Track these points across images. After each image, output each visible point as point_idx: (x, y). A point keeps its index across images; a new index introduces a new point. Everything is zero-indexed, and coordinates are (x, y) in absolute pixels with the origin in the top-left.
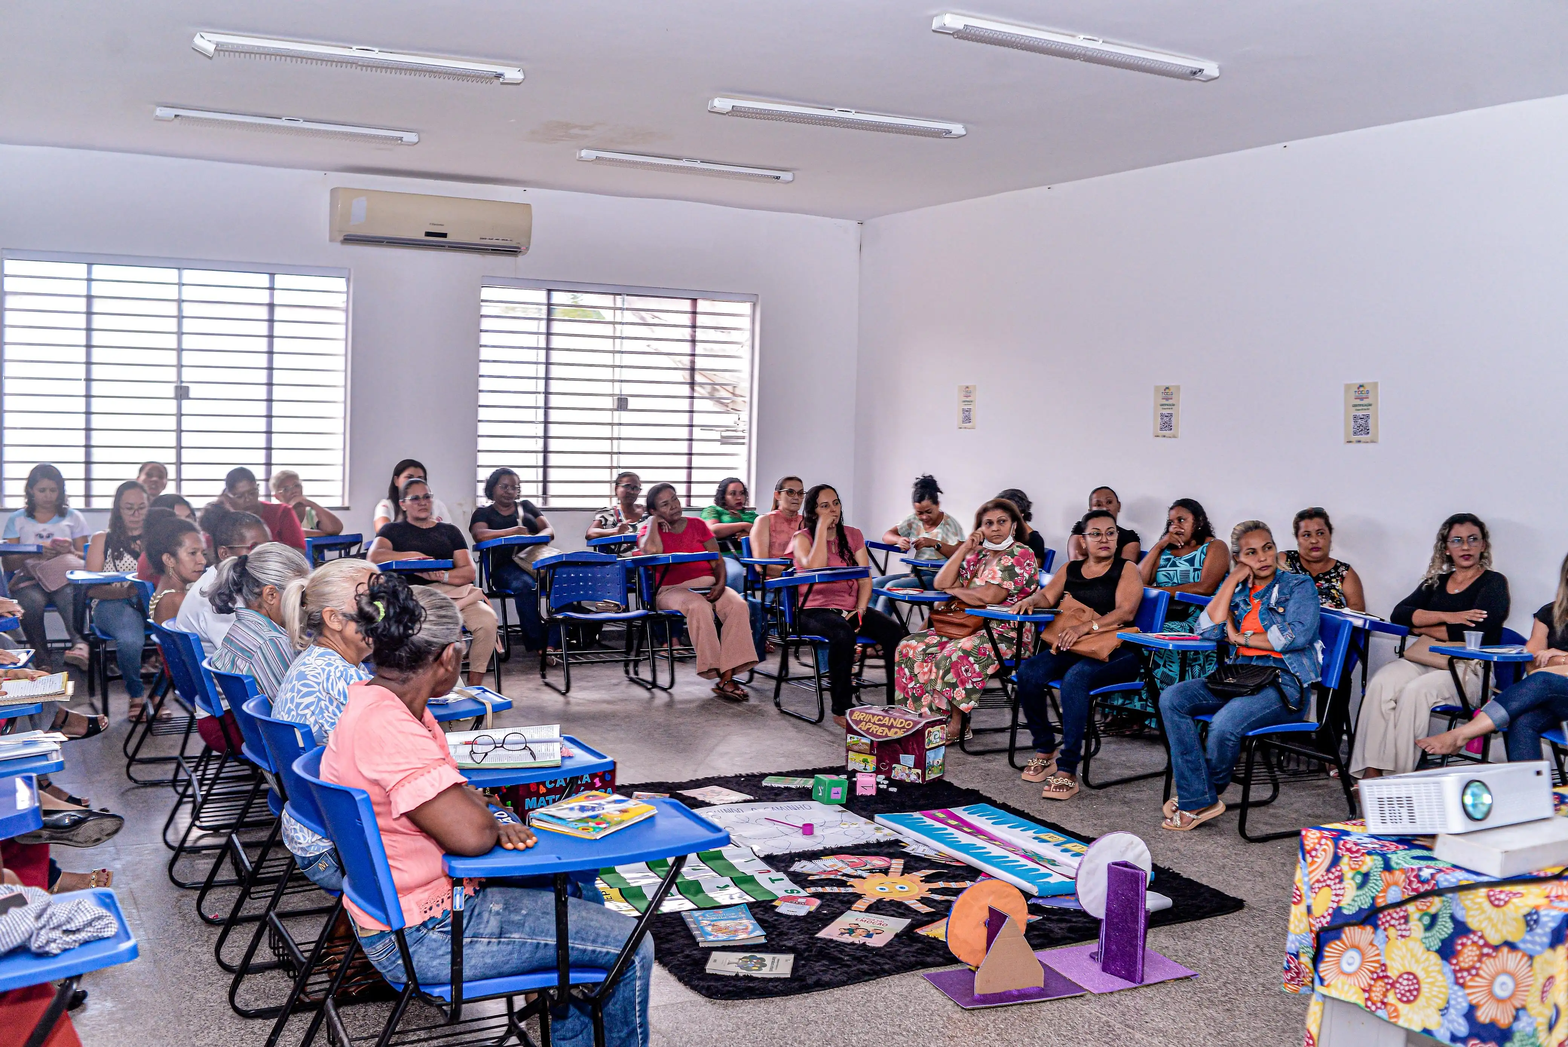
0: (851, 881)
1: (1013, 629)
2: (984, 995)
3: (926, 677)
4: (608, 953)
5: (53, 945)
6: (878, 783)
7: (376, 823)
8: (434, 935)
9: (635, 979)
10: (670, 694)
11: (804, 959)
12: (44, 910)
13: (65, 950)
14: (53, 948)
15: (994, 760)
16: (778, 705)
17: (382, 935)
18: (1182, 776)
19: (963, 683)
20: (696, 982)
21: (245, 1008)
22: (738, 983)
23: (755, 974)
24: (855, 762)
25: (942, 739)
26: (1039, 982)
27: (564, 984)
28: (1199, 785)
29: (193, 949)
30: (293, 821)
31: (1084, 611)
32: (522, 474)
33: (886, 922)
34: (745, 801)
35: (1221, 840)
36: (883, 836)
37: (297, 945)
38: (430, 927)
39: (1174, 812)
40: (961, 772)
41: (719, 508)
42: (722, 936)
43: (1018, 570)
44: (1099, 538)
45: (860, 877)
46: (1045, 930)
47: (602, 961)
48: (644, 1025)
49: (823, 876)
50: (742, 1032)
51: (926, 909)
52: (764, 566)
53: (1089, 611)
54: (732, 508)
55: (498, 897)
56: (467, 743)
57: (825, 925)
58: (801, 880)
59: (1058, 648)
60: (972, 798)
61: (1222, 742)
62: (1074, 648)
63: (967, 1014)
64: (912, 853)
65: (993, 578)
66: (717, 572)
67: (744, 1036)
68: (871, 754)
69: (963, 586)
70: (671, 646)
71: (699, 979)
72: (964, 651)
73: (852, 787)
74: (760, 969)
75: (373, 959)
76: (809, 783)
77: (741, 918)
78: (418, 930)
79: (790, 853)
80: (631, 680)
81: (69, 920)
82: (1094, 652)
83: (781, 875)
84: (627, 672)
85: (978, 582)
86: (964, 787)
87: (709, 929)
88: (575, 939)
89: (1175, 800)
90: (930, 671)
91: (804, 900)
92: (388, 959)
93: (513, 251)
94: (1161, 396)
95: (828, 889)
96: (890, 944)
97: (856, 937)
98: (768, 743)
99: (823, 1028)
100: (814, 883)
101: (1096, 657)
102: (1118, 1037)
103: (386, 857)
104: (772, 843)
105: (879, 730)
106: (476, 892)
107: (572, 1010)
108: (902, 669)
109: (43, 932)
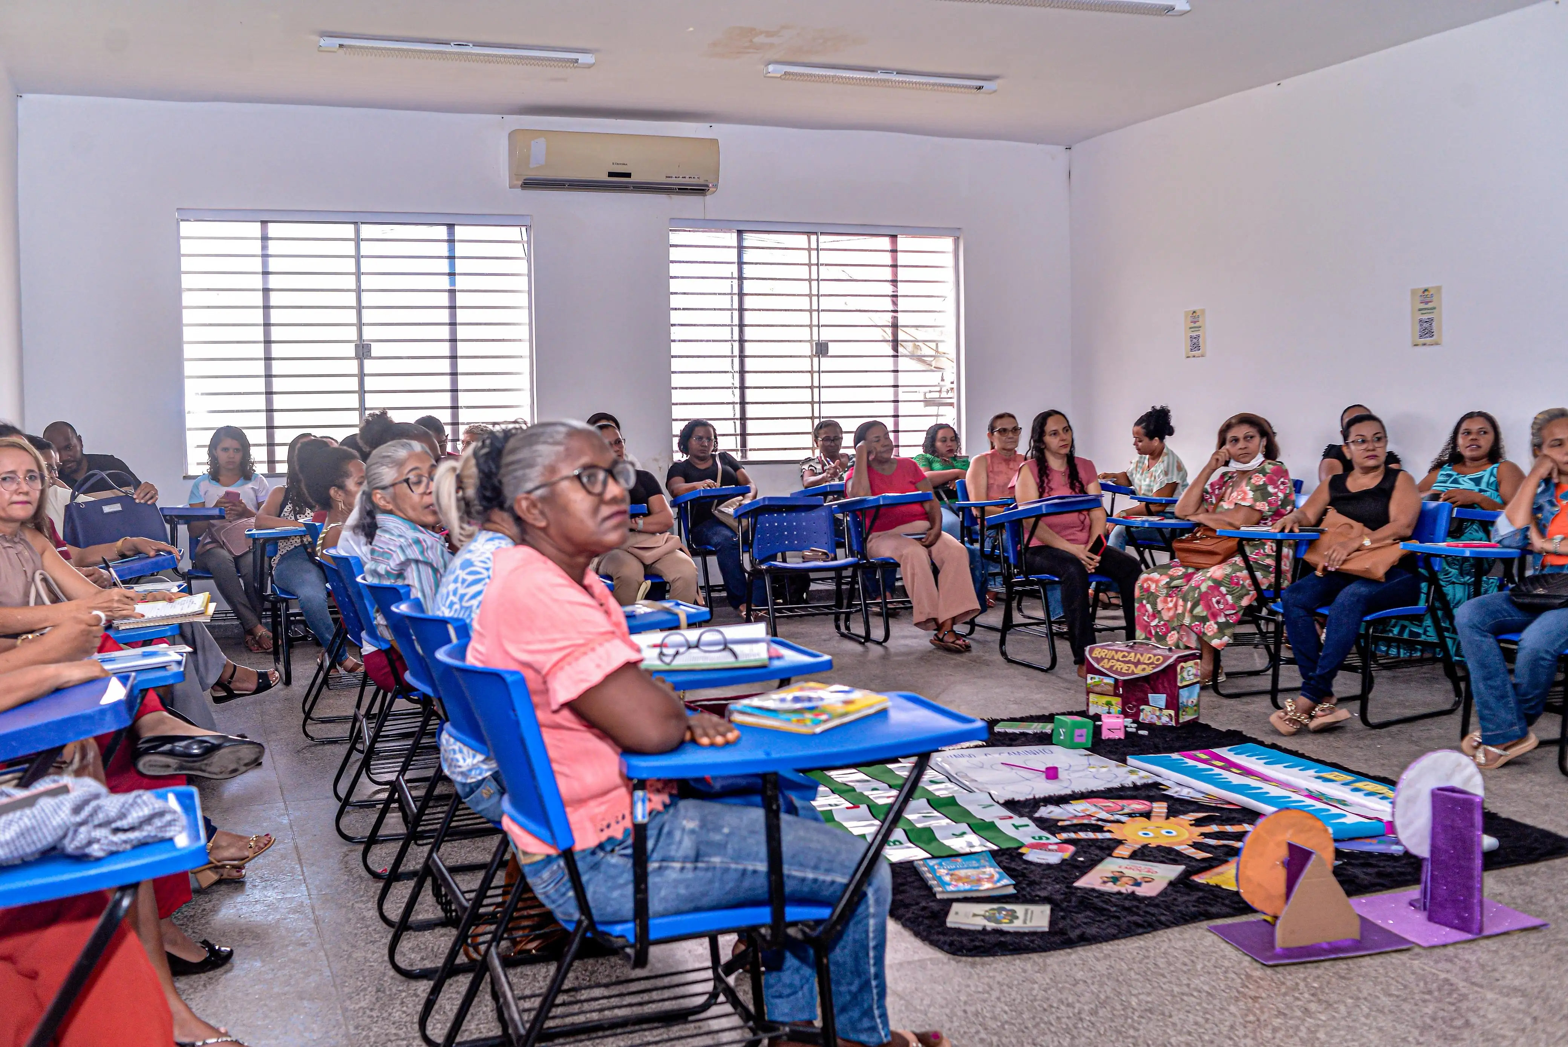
0: (1108, 826)
1: (1268, 556)
2: (1288, 949)
3: (1171, 613)
4: (833, 883)
5: (96, 846)
6: (1126, 727)
7: (535, 717)
8: (614, 860)
9: (867, 917)
10: (886, 648)
11: (1062, 910)
12: (86, 802)
13: (112, 854)
14: (96, 850)
15: (1253, 703)
16: (1004, 654)
17: (549, 859)
18: (1485, 705)
19: (1215, 616)
20: (935, 937)
21: (409, 968)
22: (987, 938)
23: (1006, 927)
24: (1097, 704)
25: (1196, 675)
26: (1354, 932)
27: (778, 922)
28: (1506, 715)
29: (357, 905)
30: (452, 740)
31: (1352, 527)
32: (720, 427)
33: (1155, 869)
34: (976, 747)
35: (1536, 778)
36: (1139, 779)
37: (463, 893)
38: (609, 848)
39: (1476, 748)
40: (1216, 714)
41: (928, 456)
42: (962, 886)
43: (1271, 489)
44: (1364, 446)
45: (1118, 821)
46: (1348, 875)
47: (826, 893)
48: (880, 976)
49: (1075, 821)
50: (995, 994)
51: (1200, 855)
52: (982, 508)
53: (1358, 526)
54: (942, 455)
55: (692, 812)
56: (655, 646)
57: (1083, 874)
58: (1049, 826)
59: (1325, 569)
60: (1235, 738)
61: (1535, 662)
62: (1345, 567)
63: (1269, 971)
64: (1176, 795)
65: (1243, 499)
66: (931, 517)
67: (998, 999)
68: (1116, 695)
69: (1207, 511)
70: (885, 598)
71: (939, 933)
72: (1215, 581)
73: (1097, 730)
74: (1011, 922)
75: (539, 891)
76: (1048, 728)
77: (984, 867)
78: (593, 853)
79: (1034, 798)
80: (843, 635)
81: (122, 816)
82: (1367, 570)
83: (1025, 820)
84: (838, 627)
85: (1225, 505)
86: (1224, 729)
87: (947, 879)
88: (791, 864)
89: (1476, 735)
90: (1176, 606)
91: (1055, 847)
92: (557, 891)
93: (700, 190)
94: (1418, 299)
95: (1082, 835)
96: (1163, 893)
97: (1121, 885)
98: (997, 690)
99: (1095, 988)
100: (1064, 829)
101: (1372, 577)
102: (1464, 997)
103: (549, 761)
104: (1010, 788)
105: (1125, 667)
106: (666, 806)
107: (791, 961)
108: (1144, 606)
109: (83, 829)
